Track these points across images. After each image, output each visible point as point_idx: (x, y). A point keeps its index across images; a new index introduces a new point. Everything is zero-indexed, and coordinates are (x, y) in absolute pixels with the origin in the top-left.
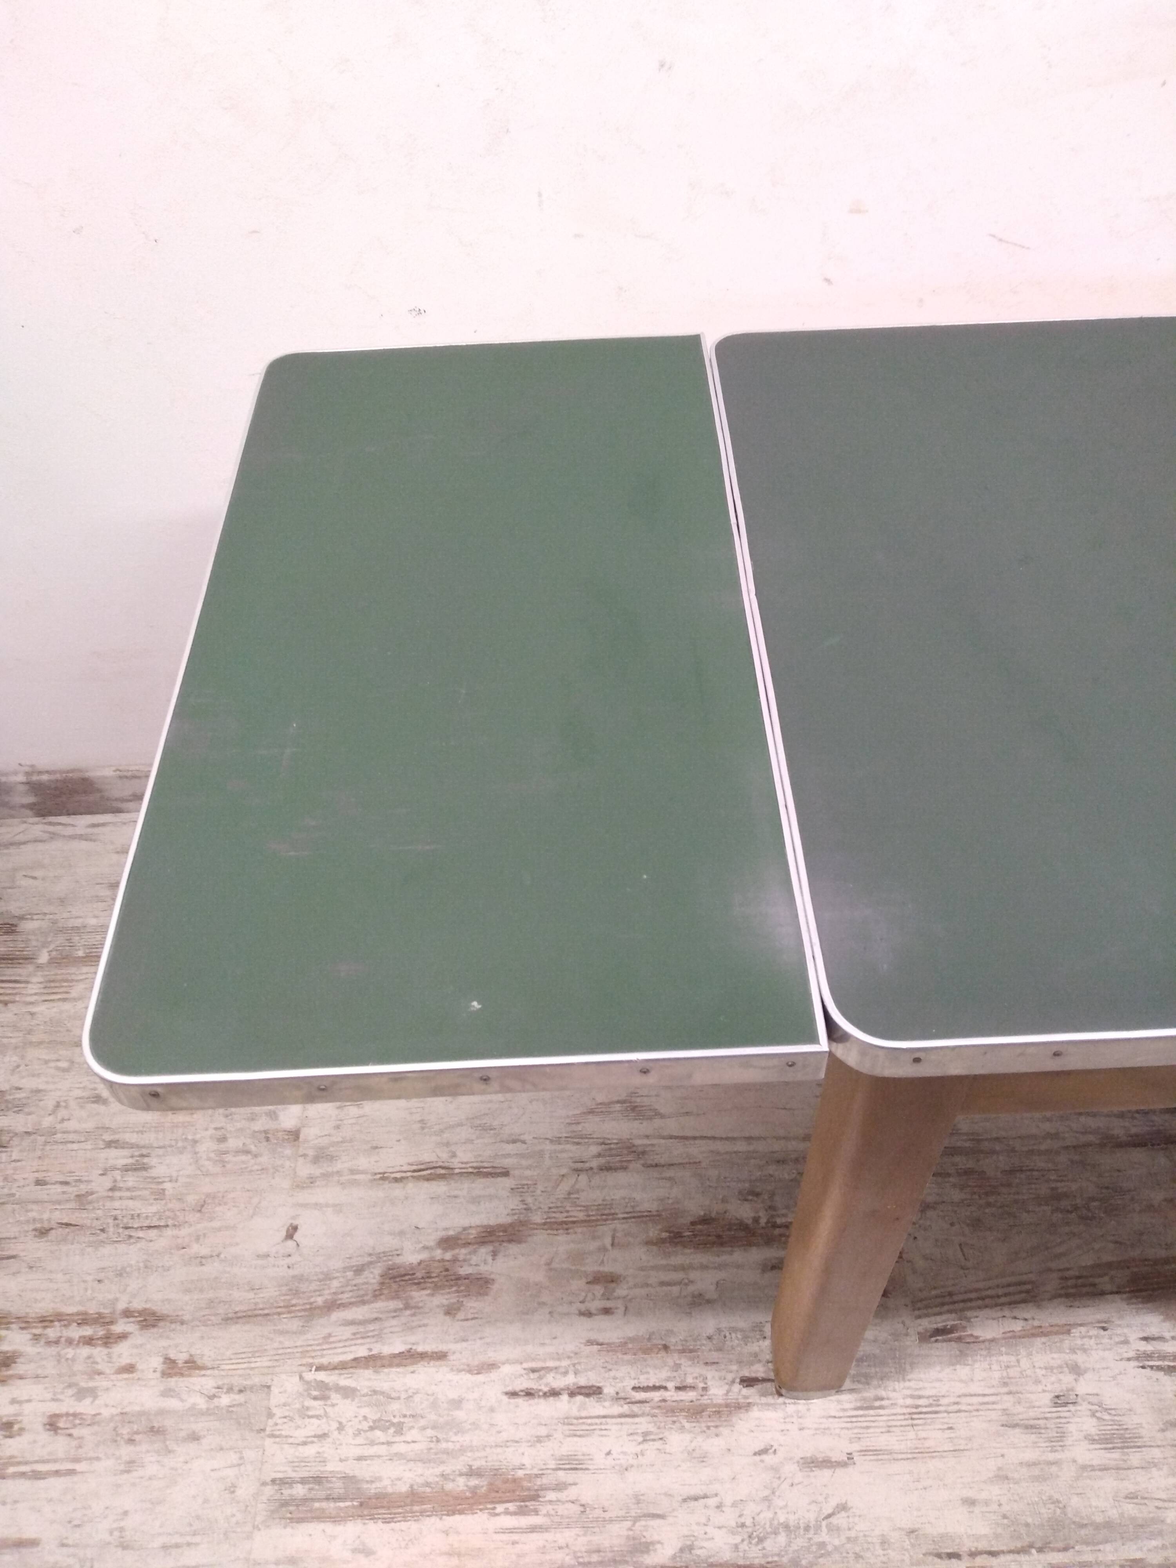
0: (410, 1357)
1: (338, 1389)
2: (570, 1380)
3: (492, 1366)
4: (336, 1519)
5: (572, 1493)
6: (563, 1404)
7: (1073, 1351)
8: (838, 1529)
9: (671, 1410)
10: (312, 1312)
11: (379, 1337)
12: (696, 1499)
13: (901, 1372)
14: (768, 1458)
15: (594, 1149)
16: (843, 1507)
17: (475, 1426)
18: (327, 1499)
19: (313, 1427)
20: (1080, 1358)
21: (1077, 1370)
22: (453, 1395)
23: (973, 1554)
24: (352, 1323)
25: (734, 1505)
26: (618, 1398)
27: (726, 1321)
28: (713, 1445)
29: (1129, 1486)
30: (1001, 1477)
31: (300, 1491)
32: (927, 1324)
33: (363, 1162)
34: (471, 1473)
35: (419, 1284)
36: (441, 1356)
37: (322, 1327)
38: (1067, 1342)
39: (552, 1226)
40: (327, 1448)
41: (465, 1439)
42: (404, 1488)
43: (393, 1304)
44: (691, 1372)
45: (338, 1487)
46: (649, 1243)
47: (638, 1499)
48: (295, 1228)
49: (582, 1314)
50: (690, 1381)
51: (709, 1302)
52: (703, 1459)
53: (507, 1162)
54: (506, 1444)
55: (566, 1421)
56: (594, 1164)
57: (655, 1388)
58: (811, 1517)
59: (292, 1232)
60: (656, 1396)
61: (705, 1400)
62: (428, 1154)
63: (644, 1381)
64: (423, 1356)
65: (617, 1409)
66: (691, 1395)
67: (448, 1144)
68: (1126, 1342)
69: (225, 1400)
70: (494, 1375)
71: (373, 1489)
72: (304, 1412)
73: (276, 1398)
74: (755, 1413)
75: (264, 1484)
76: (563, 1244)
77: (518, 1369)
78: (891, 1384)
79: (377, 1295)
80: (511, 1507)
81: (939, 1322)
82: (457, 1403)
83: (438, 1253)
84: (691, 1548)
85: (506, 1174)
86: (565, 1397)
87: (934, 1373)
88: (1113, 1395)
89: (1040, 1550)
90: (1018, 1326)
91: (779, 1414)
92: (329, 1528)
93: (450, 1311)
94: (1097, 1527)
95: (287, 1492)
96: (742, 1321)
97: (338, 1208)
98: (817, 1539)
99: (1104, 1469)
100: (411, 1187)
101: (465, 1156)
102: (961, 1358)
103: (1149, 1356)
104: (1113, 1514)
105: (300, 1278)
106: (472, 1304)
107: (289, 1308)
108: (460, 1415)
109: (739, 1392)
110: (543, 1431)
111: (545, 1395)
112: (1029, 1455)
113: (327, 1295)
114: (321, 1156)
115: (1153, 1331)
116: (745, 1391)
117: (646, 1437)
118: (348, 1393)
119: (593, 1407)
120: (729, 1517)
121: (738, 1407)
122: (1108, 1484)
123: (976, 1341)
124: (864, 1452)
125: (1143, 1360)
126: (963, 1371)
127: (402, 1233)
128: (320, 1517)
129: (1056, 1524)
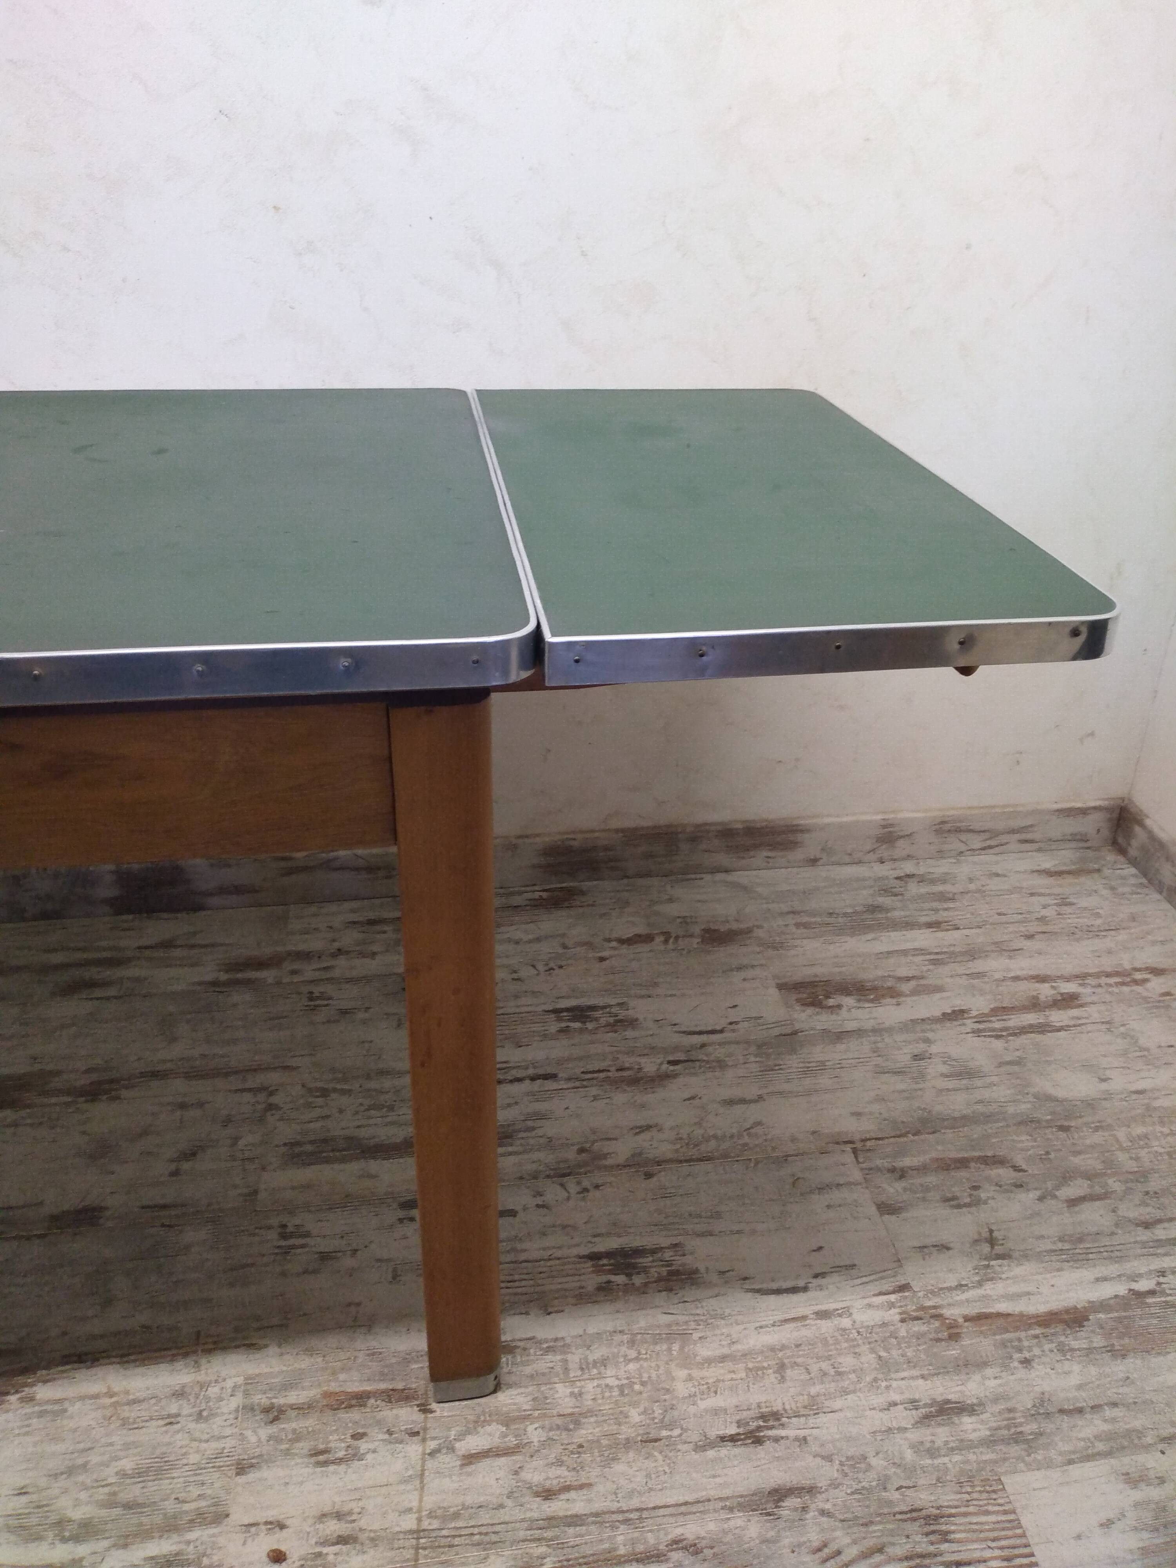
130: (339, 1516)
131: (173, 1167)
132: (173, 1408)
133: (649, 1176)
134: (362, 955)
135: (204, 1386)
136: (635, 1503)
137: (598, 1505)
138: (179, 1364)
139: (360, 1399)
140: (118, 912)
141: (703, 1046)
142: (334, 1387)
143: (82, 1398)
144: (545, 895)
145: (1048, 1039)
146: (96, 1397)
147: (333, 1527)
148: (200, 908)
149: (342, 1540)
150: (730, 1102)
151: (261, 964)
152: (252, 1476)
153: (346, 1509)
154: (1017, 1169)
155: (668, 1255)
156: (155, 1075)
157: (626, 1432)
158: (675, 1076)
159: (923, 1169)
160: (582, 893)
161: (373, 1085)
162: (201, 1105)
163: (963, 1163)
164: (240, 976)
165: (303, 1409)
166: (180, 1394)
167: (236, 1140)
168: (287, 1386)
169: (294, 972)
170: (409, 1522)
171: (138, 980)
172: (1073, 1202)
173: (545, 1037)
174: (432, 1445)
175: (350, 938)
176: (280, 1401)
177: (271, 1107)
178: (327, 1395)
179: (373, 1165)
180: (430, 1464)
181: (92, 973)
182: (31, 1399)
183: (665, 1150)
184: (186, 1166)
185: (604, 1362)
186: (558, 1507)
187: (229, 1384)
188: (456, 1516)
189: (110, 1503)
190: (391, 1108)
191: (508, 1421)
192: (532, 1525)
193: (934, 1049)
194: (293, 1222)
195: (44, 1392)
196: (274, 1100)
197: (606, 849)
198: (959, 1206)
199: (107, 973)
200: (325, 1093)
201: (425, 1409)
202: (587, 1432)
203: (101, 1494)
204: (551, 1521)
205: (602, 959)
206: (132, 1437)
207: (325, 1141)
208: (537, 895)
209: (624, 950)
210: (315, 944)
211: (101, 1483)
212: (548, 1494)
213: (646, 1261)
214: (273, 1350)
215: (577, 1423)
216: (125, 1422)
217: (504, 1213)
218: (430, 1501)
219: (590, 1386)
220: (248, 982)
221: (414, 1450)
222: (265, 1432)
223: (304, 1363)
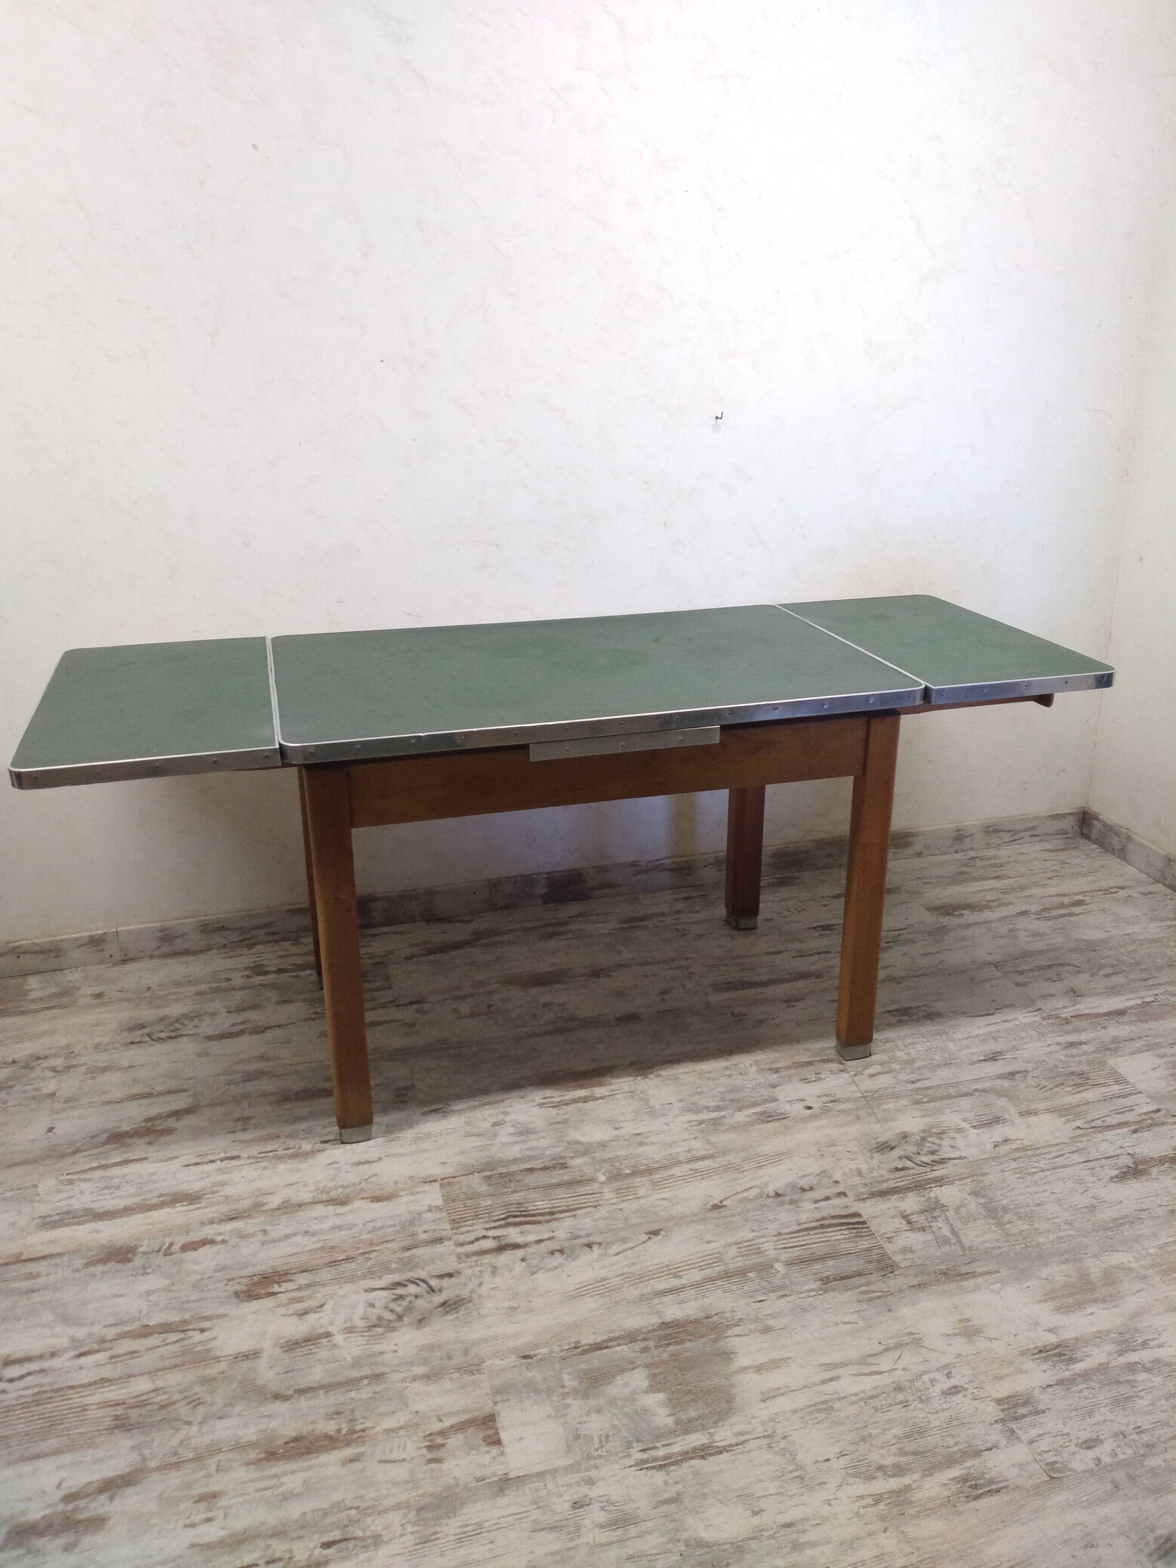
0: (126, 1162)
1: (80, 1179)
2: (222, 1155)
3: (176, 1157)
4: (79, 1224)
5: (221, 1194)
6: (218, 1164)
7: (505, 1107)
8: (371, 1183)
9: (280, 1158)
10: (63, 1156)
11: (107, 1158)
12: (292, 1185)
13: (411, 1126)
14: (335, 1166)
15: (240, 1075)
16: (375, 1175)
17: (164, 1180)
18: (73, 1218)
19: (64, 1195)
20: (508, 1109)
21: (506, 1113)
22: (152, 1171)
23: (443, 1179)
24: (90, 1155)
25: (314, 1183)
26: (249, 1158)
27: (312, 1124)
28: (303, 1165)
29: (529, 1145)
30: (462, 1153)
31: (57, 1218)
32: (426, 1109)
33: (96, 1099)
34: (161, 1196)
35: (131, 1137)
36: (146, 1159)
37: (69, 1161)
38: (502, 1104)
39: (212, 1105)
40: (72, 1201)
41: (159, 1185)
42: (121, 1207)
43: (113, 1146)
44: (291, 1143)
45: (80, 1213)
46: (271, 1103)
47: (259, 1190)
48: (53, 1128)
49: (229, 1133)
50: (291, 1146)
51: (304, 1118)
52: (298, 1171)
53: (185, 1087)
54: (183, 1183)
55: (219, 1170)
56: (240, 1080)
57: (271, 1151)
58: (357, 1181)
59: (51, 1130)
60: (271, 1154)
61: (300, 1151)
62: (137, 1090)
63: (264, 1150)
64: (133, 1161)
65: (248, 1162)
66: (291, 1151)
67: (150, 1085)
68: (534, 1100)
69: (8, 1194)
70: (175, 1161)
71: (102, 1210)
72: (59, 1191)
73: (40, 1189)
74: (328, 1152)
75: (34, 1219)
76: (218, 1111)
77: (190, 1156)
78: (404, 1132)
79: (104, 1144)
80: (185, 1203)
81: (433, 1107)
82: (154, 1174)
83: (143, 1124)
84: (288, 1201)
85: (186, 1091)
86: (218, 1162)
87: (428, 1124)
88: (522, 1118)
89: (479, 1172)
90: (476, 1103)
91: (342, 1150)
92: (75, 1227)
93: (149, 1143)
94: (510, 1161)
95: (48, 1220)
96: (324, 1122)
97: (80, 1117)
98: (360, 1187)
99: (516, 1142)
100: (126, 1104)
101: (159, 1088)
102: (445, 1117)
103: (544, 1104)
104: (518, 1155)
105: (56, 1145)
106: (163, 1139)
107: (48, 1157)
108: (155, 1178)
109: (319, 1146)
110: (205, 1175)
111: (207, 1163)
112: (477, 1144)
113: (73, 1148)
114: (68, 1100)
115: (549, 1095)
116: (323, 1145)
117: (264, 1169)
118: (85, 1180)
119: (234, 1163)
120: (312, 1187)
121: (319, 1151)
122: (518, 1147)
123: (453, 1111)
124: (387, 1156)
125: (541, 1105)
126: (445, 1122)
127: (120, 1121)
128: (69, 1224)
129: (488, 1164)
130: (827, 1096)
131: (660, 997)
132: (728, 1072)
133: (899, 983)
134: (691, 912)
135: (736, 1065)
136: (952, 1081)
137: (936, 1083)
138: (720, 1060)
139: (811, 1063)
140: (545, 903)
141: (899, 935)
142: (795, 1061)
143: (684, 1073)
144: (775, 880)
145: (1074, 918)
146: (689, 1072)
147: (825, 1099)
148: (587, 898)
149: (832, 1102)
150: (925, 955)
151: (641, 919)
152: (779, 1088)
153: (828, 1093)
154: (1076, 966)
155: (924, 1008)
156: (621, 966)
157: (936, 1063)
158: (891, 947)
159: (1031, 970)
160: (795, 878)
161: (738, 961)
162: (655, 975)
163: (1049, 967)
164: (633, 925)
165: (788, 1068)
166: (727, 1068)
167: (684, 986)
168: (774, 1062)
169: (661, 921)
170: (858, 1095)
171: (580, 930)
172: (1107, 976)
173: (813, 938)
174: (852, 1073)
175: (680, 906)
176: (774, 1066)
177: (690, 973)
178: (794, 1063)
179: (760, 990)
180: (855, 1078)
181: (552, 929)
182: (660, 1076)
183: (903, 973)
184: (666, 997)
185: (914, 1043)
186: (919, 1085)
187: (747, 1064)
188: (877, 1091)
189: (723, 1100)
190: (753, 969)
191: (882, 1064)
192: (911, 1091)
193: (1018, 927)
194: (736, 1011)
195: (663, 1073)
196: (691, 970)
197: (807, 852)
198: (1054, 981)
199: (559, 929)
200: (714, 966)
201: (841, 1063)
202: (918, 1064)
203: (717, 1099)
204: (919, 1089)
205: (825, 906)
206: (716, 1082)
207: (730, 983)
208: (771, 881)
209: (835, 901)
210: (664, 909)
211: (713, 1096)
212: (913, 1082)
213: (914, 1011)
214: (758, 1052)
215: (913, 1063)
216: (709, 1079)
217: (834, 1001)
218: (863, 1089)
219: (911, 1051)
220: (639, 927)
221: (846, 1076)
222: (775, 1076)
223: (777, 1054)
